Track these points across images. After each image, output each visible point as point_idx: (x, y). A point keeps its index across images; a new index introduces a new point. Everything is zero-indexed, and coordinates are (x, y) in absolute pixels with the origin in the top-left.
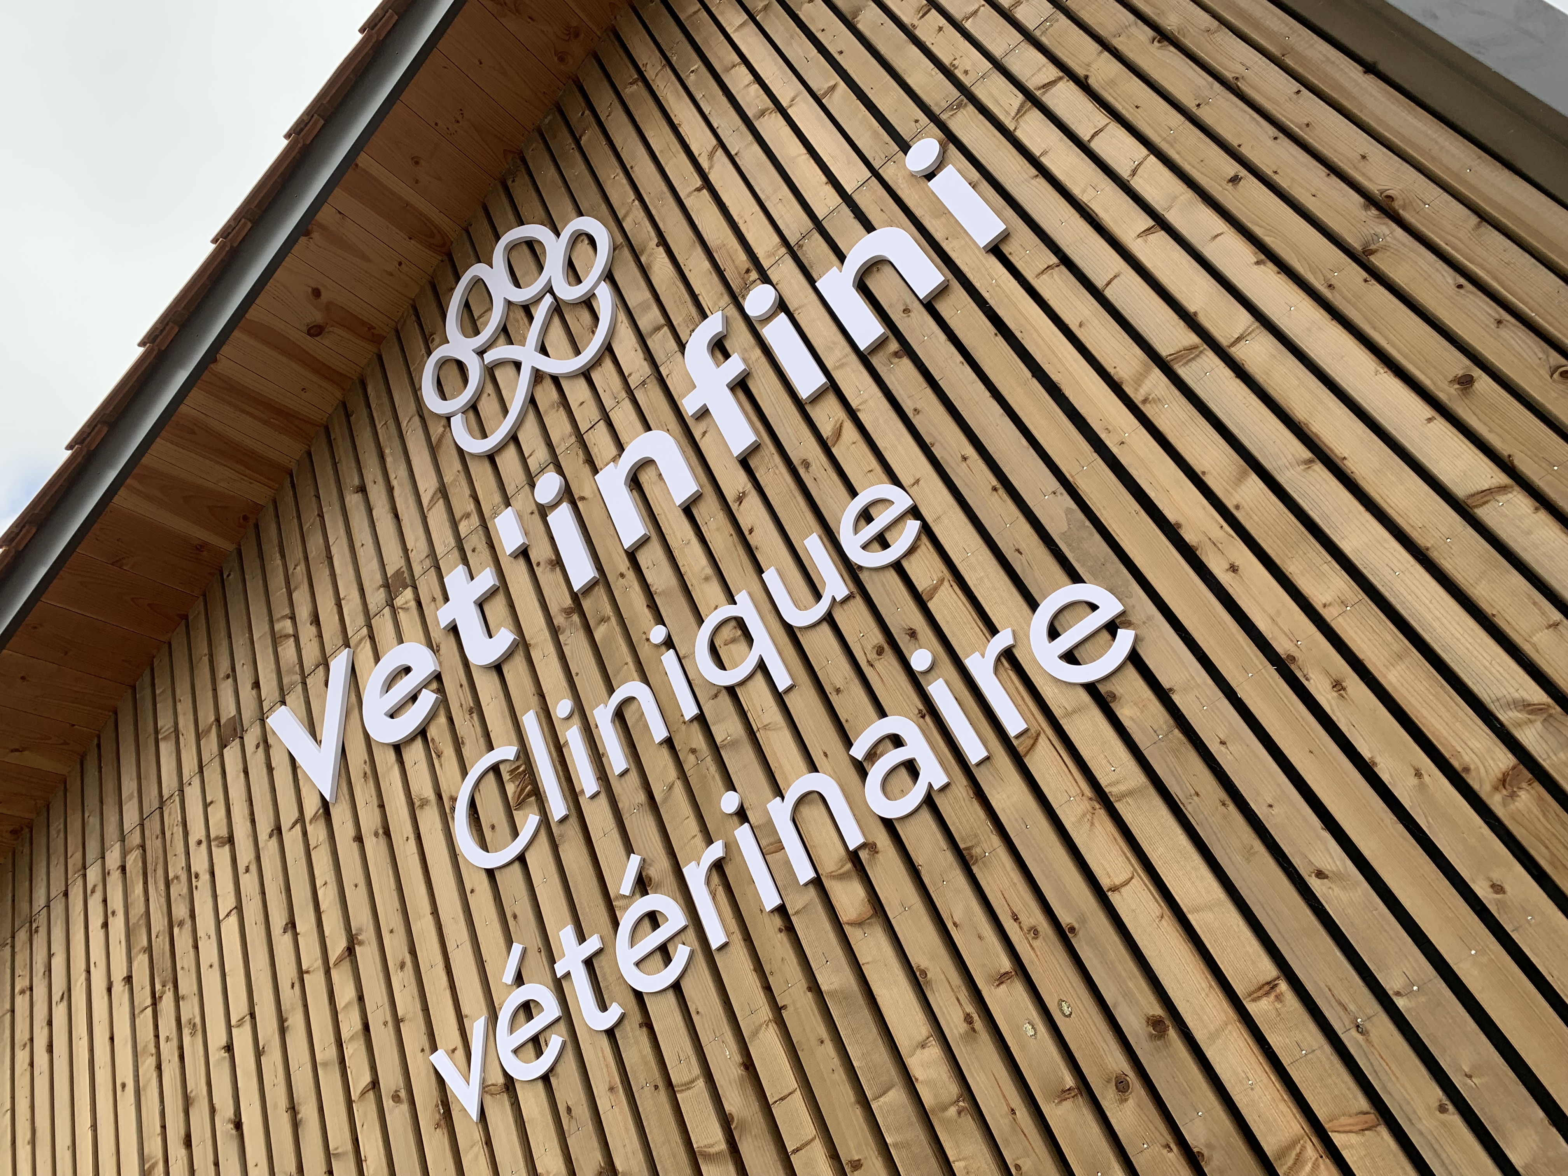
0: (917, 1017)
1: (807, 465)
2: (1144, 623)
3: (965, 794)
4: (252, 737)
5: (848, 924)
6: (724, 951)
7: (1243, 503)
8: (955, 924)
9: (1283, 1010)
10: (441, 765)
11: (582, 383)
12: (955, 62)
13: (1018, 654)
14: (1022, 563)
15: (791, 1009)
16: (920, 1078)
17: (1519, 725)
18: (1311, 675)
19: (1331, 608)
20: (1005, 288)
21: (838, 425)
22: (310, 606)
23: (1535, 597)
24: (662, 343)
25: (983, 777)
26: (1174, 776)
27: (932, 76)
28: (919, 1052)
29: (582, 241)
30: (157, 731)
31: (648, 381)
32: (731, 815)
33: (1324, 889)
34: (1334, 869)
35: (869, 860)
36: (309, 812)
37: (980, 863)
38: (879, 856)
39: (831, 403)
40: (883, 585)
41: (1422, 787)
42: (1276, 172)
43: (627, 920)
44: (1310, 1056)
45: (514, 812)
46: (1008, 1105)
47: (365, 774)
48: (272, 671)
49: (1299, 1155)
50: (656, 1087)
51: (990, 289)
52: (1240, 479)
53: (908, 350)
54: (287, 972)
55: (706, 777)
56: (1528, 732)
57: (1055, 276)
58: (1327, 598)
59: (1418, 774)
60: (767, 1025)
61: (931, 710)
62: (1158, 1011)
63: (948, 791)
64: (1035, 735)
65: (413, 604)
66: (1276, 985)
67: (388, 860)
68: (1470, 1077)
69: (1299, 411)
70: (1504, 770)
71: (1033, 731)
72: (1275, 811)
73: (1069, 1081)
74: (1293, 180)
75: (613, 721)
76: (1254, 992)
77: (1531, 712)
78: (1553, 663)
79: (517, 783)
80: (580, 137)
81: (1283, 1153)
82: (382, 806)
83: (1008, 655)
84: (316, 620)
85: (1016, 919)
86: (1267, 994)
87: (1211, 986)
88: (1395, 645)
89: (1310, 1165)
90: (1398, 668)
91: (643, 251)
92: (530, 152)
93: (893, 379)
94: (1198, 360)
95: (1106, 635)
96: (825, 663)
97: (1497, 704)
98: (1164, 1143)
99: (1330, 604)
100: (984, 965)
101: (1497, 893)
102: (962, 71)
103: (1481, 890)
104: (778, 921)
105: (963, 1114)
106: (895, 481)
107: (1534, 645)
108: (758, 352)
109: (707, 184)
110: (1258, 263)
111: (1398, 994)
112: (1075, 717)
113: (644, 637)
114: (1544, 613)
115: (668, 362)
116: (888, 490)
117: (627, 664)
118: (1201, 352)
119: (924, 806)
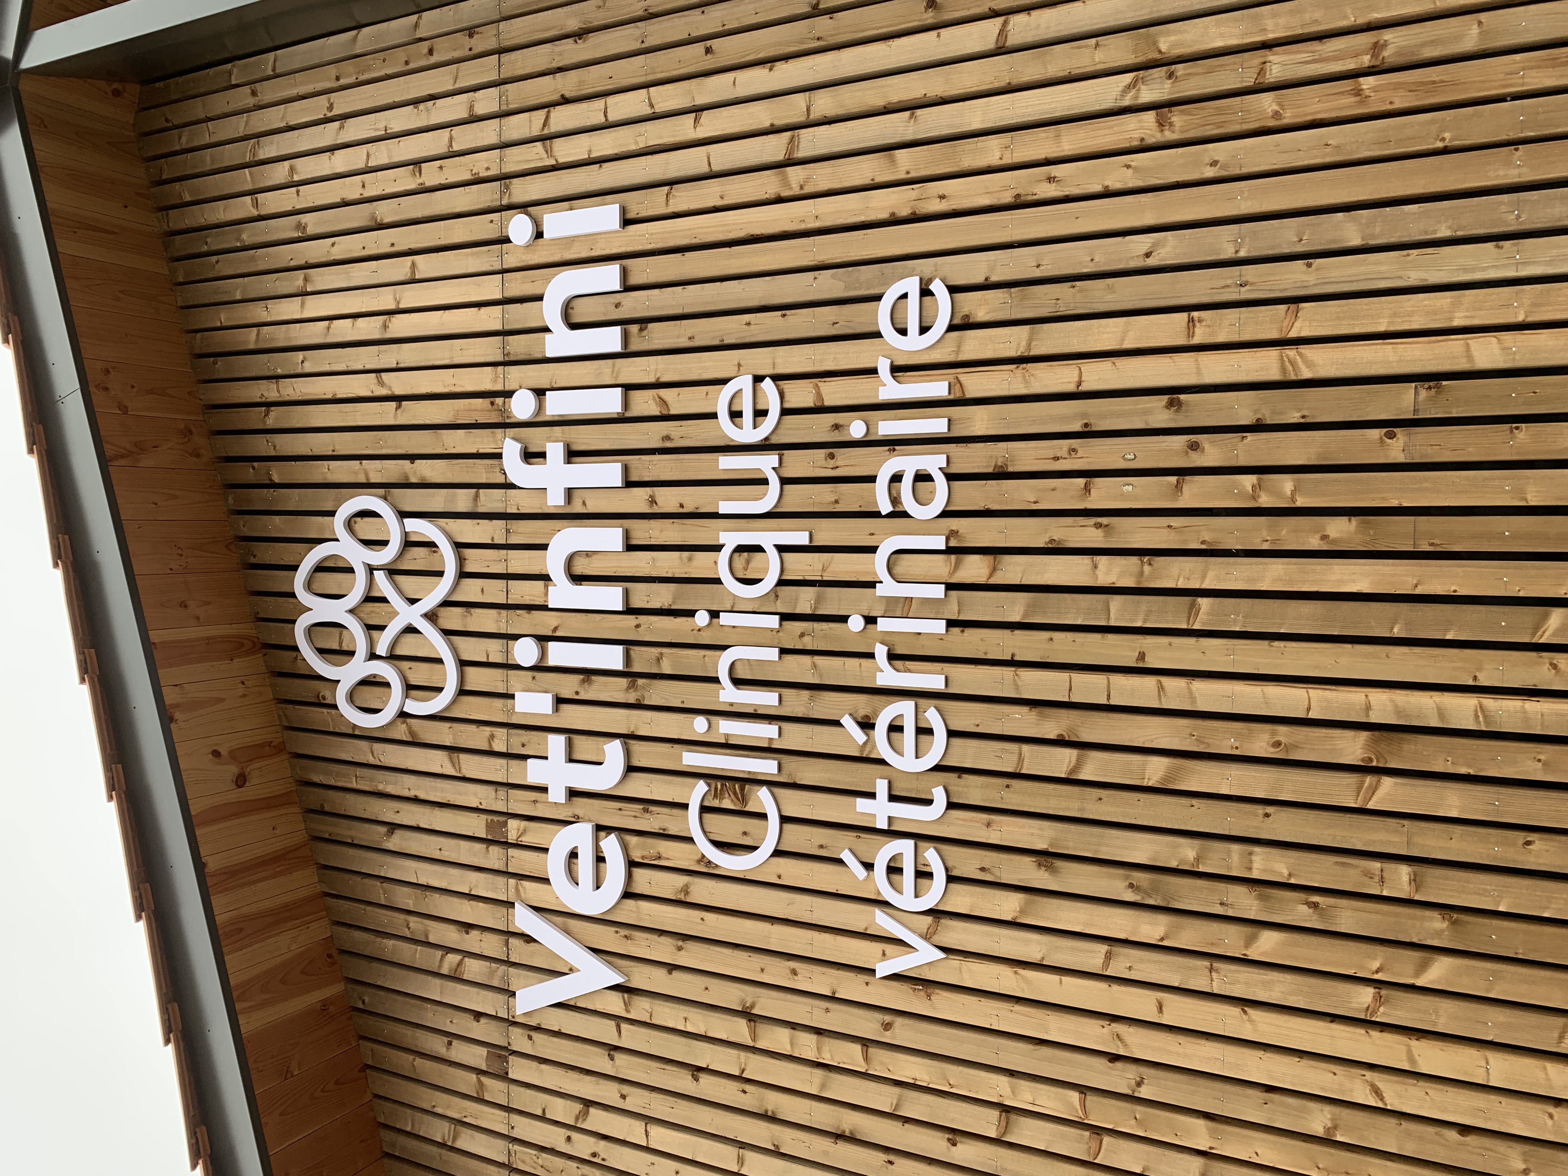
0: (1076, 562)
1: (667, 438)
2: (936, 270)
3: (962, 449)
4: (519, 1040)
5: (989, 578)
6: (950, 683)
7: (907, 167)
8: (1035, 502)
9: (1209, 322)
10: (668, 859)
11: (468, 582)
12: (473, 172)
13: (901, 361)
14: (844, 326)
15: (1017, 652)
16: (1114, 580)
17: (1137, 97)
18: (1035, 191)
19: (1005, 156)
20: (657, 231)
21: (658, 399)
22: (452, 928)
23: (1074, 46)
24: (491, 500)
25: (959, 431)
26: (1037, 307)
27: (468, 193)
28: (1097, 572)
29: (355, 522)
30: (443, 1145)
31: (509, 527)
32: (865, 628)
33: (1157, 258)
34: (1150, 245)
35: (959, 541)
36: (619, 1009)
37: (1009, 463)
38: (960, 531)
39: (637, 396)
40: (790, 429)
41: (1136, 169)
42: (724, 25)
43: (883, 750)
44: (1241, 322)
45: (746, 809)
46: (1164, 528)
47: (626, 936)
48: (478, 993)
49: (1290, 361)
50: (1008, 786)
51: (649, 241)
52: (893, 161)
53: (644, 322)
54: (728, 1092)
55: (826, 634)
56: (1143, 95)
57: (677, 194)
58: (997, 155)
59: (1128, 167)
60: (1017, 675)
61: (893, 443)
62: (1166, 398)
63: (951, 460)
64: (956, 381)
65: (524, 824)
66: (1192, 318)
67: (707, 946)
68: (1301, 240)
69: (879, 102)
70: (1155, 121)
71: (952, 380)
72: (1097, 259)
73: (1173, 479)
74: (737, 19)
75: (738, 689)
76: (1189, 334)
77: (1134, 87)
78: (1116, 59)
79: (727, 795)
80: (271, 480)
81: (1284, 370)
82: (662, 932)
83: (896, 370)
84: (468, 927)
85: (1056, 458)
86: (1194, 326)
87: (1170, 357)
88: (1049, 134)
89: (1298, 357)
90: (1063, 140)
91: (407, 478)
92: (245, 529)
93: (656, 341)
94: (801, 140)
95: (927, 299)
96: (811, 501)
97: (1118, 101)
98: (1240, 439)
99: (1002, 155)
100: (1072, 497)
101: (1216, 165)
102: (485, 171)
103: (1210, 173)
104: (956, 630)
105: (1152, 562)
106: (724, 381)
107: (1100, 63)
108: (557, 429)
109: (399, 399)
110: (771, 70)
111: (1237, 252)
112: (962, 348)
113: (695, 632)
114: (1086, 46)
115: (508, 503)
116: (728, 391)
117: (704, 656)
118: (798, 135)
119: (951, 482)
